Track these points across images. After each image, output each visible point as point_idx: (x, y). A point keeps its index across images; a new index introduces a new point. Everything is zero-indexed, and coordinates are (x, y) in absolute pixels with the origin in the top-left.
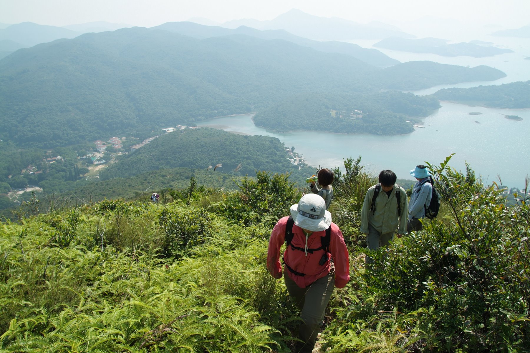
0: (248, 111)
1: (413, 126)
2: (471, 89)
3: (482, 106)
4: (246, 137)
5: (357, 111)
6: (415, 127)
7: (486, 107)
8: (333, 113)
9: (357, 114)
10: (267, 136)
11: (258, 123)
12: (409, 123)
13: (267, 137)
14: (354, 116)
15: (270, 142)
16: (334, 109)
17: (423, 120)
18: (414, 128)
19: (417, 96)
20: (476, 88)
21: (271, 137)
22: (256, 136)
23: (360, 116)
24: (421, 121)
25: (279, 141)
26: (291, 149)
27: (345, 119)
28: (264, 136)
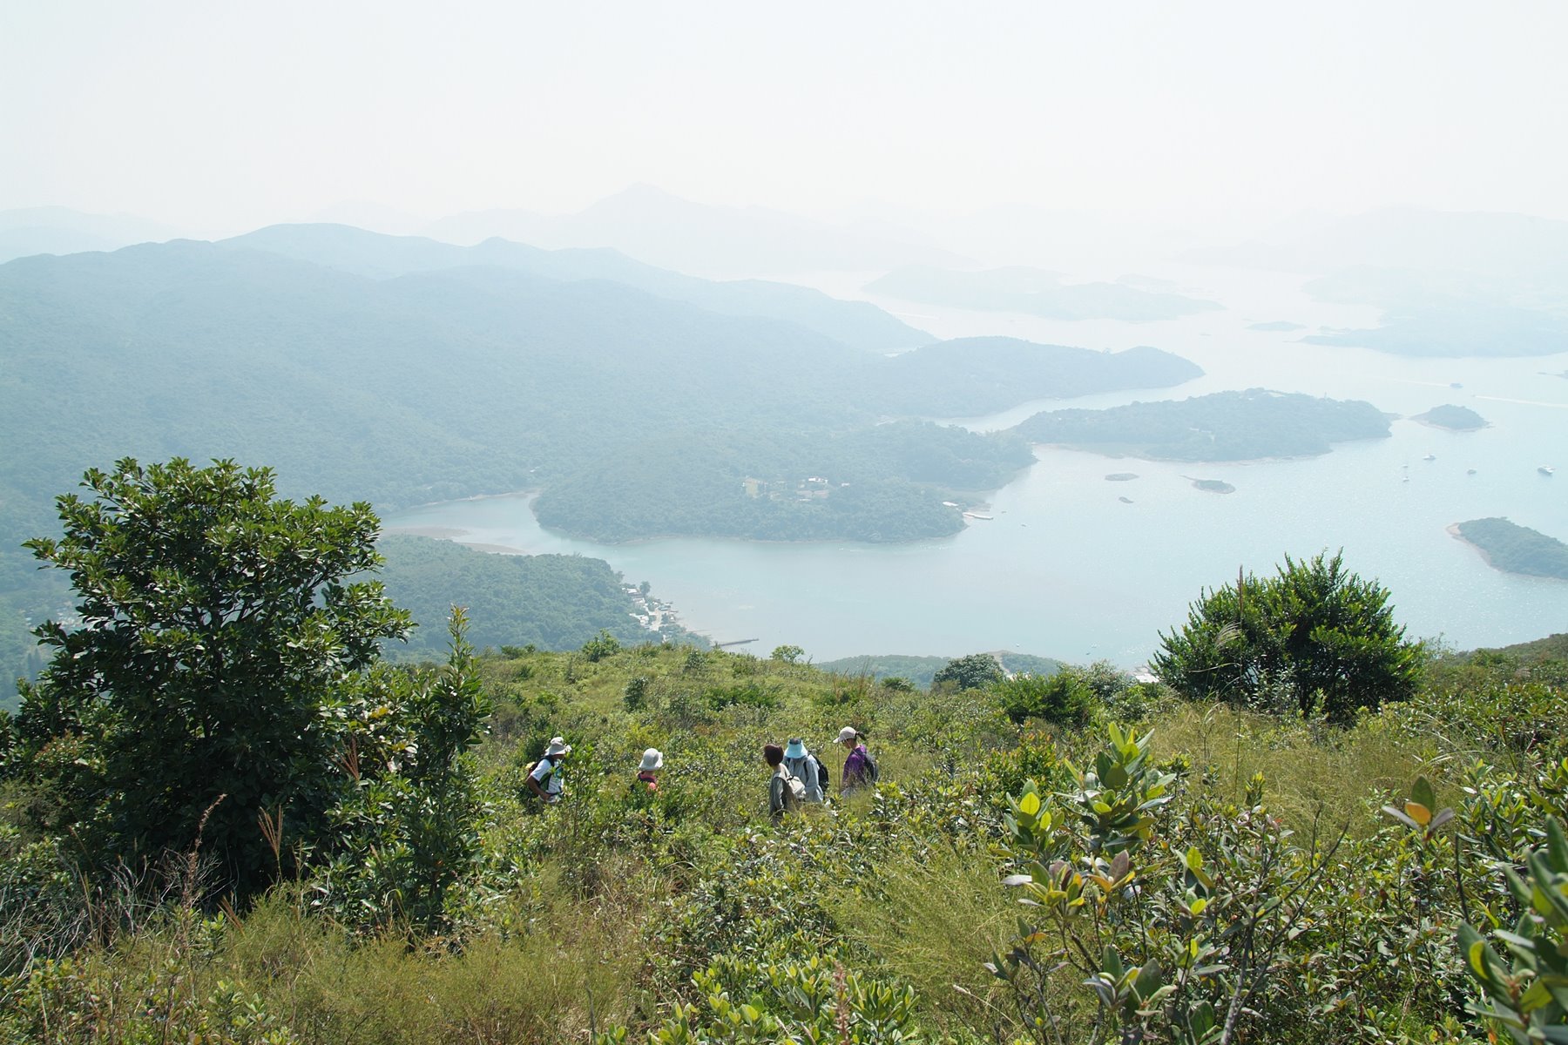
0: (519, 484)
1: (962, 517)
2: (1112, 412)
3: (1140, 458)
4: (518, 560)
5: (814, 479)
6: (968, 517)
7: (1150, 460)
8: (751, 486)
9: (816, 487)
10: (574, 556)
11: (550, 519)
12: (952, 507)
13: (574, 559)
14: (808, 493)
15: (584, 571)
16: (754, 476)
17: (988, 501)
18: (965, 520)
19: (972, 433)
20: (1123, 408)
21: (585, 559)
22: (544, 556)
23: (823, 494)
24: (983, 502)
25: (607, 567)
26: (641, 587)
27: (782, 503)
28: (567, 557)
